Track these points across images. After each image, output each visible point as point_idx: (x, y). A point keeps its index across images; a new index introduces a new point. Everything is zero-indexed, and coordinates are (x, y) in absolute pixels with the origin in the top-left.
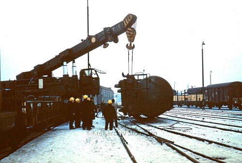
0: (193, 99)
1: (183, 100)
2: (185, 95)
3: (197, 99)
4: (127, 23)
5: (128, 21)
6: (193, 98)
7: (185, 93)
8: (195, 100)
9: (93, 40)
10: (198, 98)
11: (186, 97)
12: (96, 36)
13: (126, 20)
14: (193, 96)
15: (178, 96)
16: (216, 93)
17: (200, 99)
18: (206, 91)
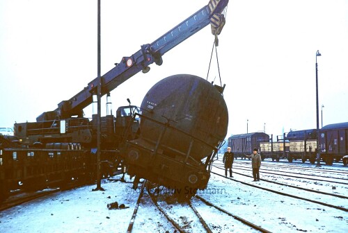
0: (298, 148)
1: (282, 149)
2: (284, 143)
3: (305, 149)
4: (215, 6)
5: (215, 3)
6: (299, 146)
7: (285, 139)
8: (303, 150)
9: (129, 63)
10: (308, 147)
11: (287, 145)
12: (133, 57)
13: (210, 5)
14: (299, 143)
15: (272, 143)
16: (342, 139)
17: (310, 148)
18: (323, 135)
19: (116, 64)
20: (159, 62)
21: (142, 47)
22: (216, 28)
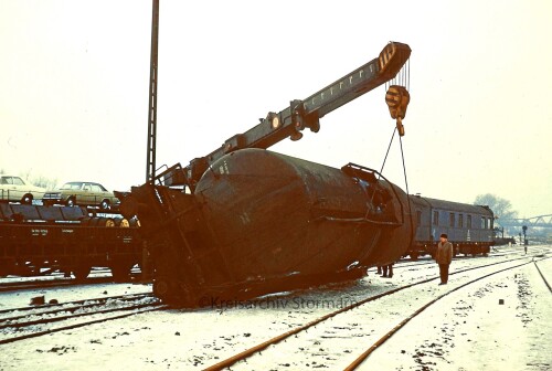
5: (387, 58)
12: (280, 115)
19: (261, 120)
20: (316, 128)
21: (291, 103)
22: (395, 107)
